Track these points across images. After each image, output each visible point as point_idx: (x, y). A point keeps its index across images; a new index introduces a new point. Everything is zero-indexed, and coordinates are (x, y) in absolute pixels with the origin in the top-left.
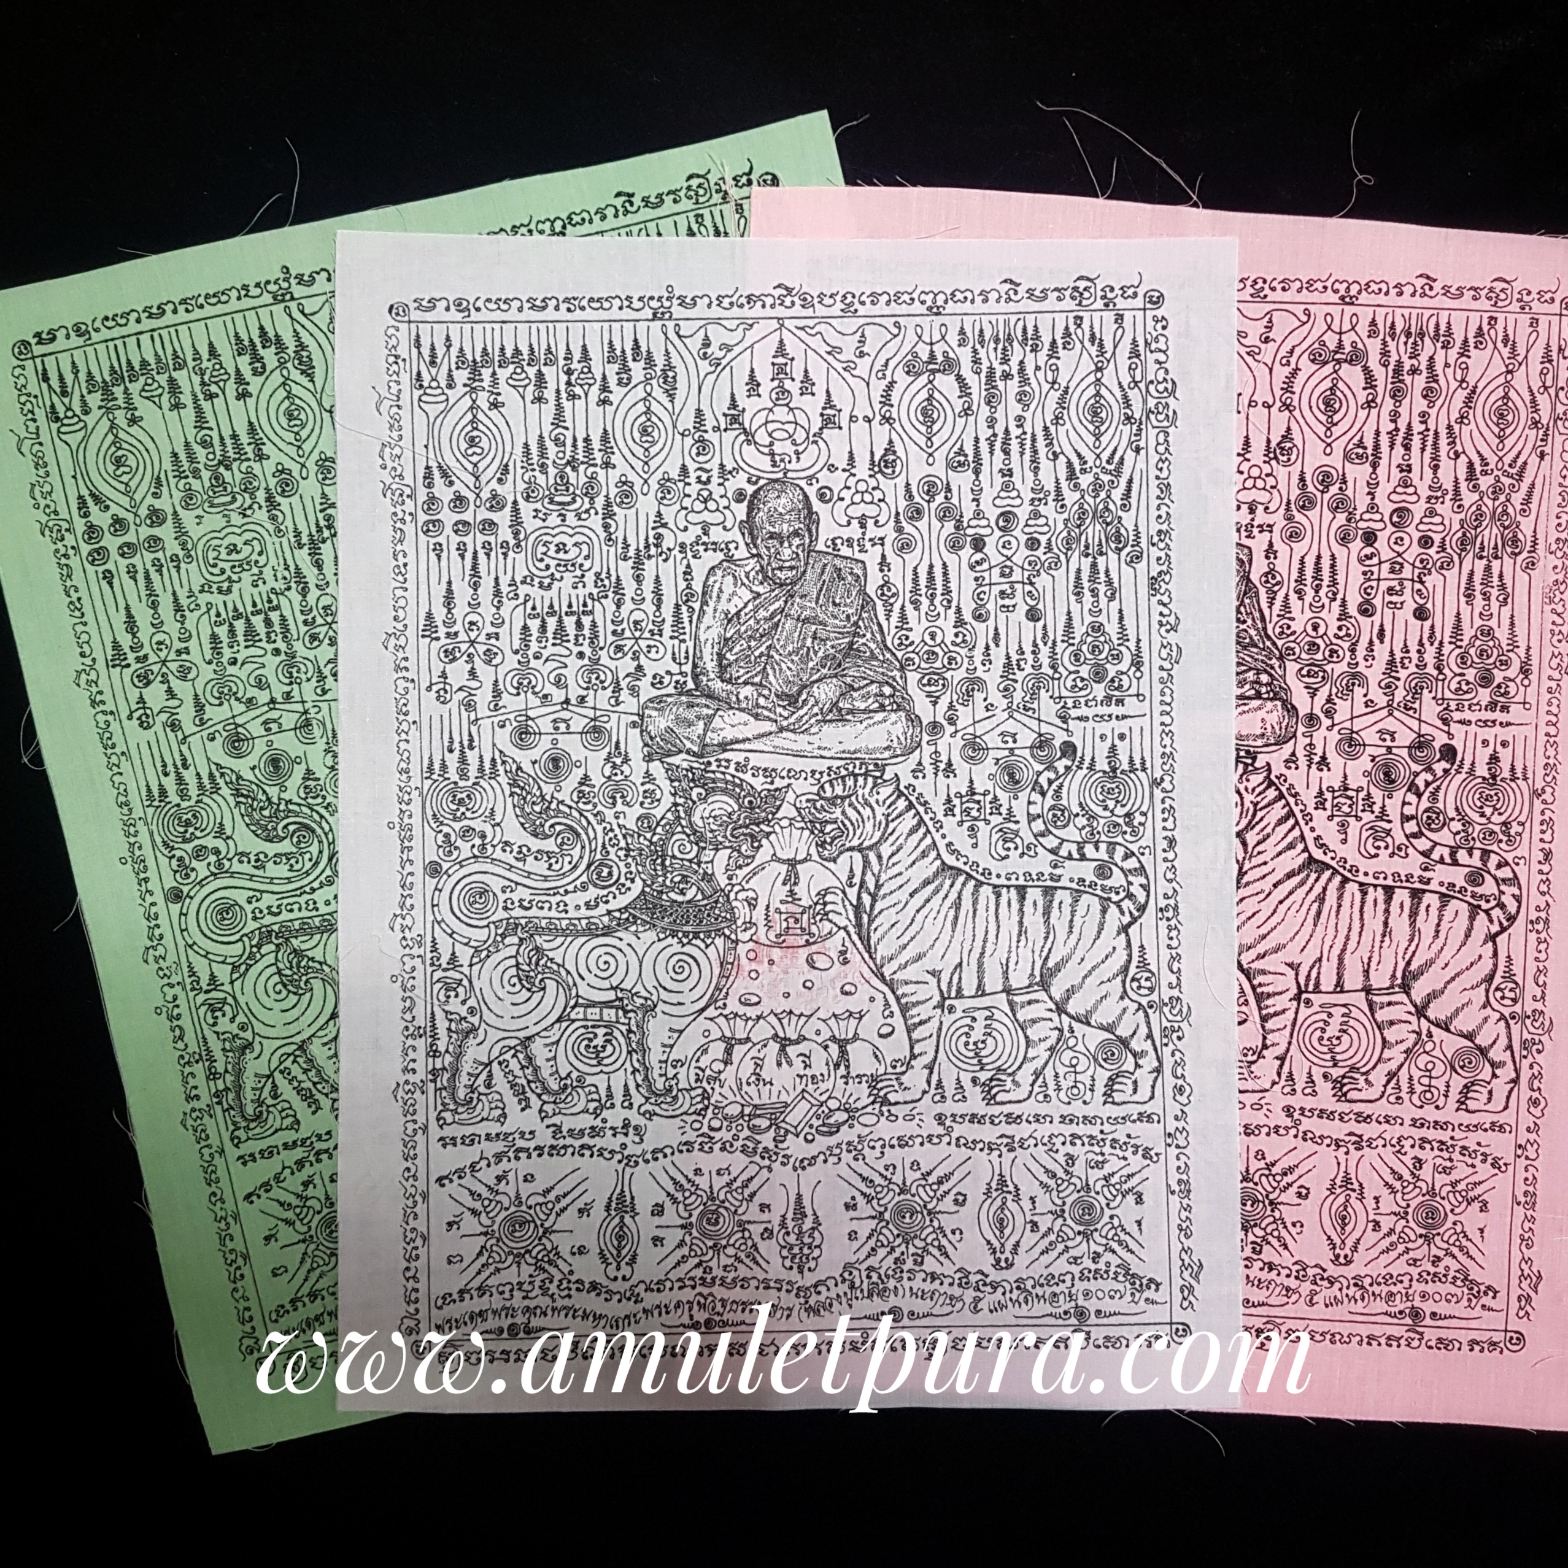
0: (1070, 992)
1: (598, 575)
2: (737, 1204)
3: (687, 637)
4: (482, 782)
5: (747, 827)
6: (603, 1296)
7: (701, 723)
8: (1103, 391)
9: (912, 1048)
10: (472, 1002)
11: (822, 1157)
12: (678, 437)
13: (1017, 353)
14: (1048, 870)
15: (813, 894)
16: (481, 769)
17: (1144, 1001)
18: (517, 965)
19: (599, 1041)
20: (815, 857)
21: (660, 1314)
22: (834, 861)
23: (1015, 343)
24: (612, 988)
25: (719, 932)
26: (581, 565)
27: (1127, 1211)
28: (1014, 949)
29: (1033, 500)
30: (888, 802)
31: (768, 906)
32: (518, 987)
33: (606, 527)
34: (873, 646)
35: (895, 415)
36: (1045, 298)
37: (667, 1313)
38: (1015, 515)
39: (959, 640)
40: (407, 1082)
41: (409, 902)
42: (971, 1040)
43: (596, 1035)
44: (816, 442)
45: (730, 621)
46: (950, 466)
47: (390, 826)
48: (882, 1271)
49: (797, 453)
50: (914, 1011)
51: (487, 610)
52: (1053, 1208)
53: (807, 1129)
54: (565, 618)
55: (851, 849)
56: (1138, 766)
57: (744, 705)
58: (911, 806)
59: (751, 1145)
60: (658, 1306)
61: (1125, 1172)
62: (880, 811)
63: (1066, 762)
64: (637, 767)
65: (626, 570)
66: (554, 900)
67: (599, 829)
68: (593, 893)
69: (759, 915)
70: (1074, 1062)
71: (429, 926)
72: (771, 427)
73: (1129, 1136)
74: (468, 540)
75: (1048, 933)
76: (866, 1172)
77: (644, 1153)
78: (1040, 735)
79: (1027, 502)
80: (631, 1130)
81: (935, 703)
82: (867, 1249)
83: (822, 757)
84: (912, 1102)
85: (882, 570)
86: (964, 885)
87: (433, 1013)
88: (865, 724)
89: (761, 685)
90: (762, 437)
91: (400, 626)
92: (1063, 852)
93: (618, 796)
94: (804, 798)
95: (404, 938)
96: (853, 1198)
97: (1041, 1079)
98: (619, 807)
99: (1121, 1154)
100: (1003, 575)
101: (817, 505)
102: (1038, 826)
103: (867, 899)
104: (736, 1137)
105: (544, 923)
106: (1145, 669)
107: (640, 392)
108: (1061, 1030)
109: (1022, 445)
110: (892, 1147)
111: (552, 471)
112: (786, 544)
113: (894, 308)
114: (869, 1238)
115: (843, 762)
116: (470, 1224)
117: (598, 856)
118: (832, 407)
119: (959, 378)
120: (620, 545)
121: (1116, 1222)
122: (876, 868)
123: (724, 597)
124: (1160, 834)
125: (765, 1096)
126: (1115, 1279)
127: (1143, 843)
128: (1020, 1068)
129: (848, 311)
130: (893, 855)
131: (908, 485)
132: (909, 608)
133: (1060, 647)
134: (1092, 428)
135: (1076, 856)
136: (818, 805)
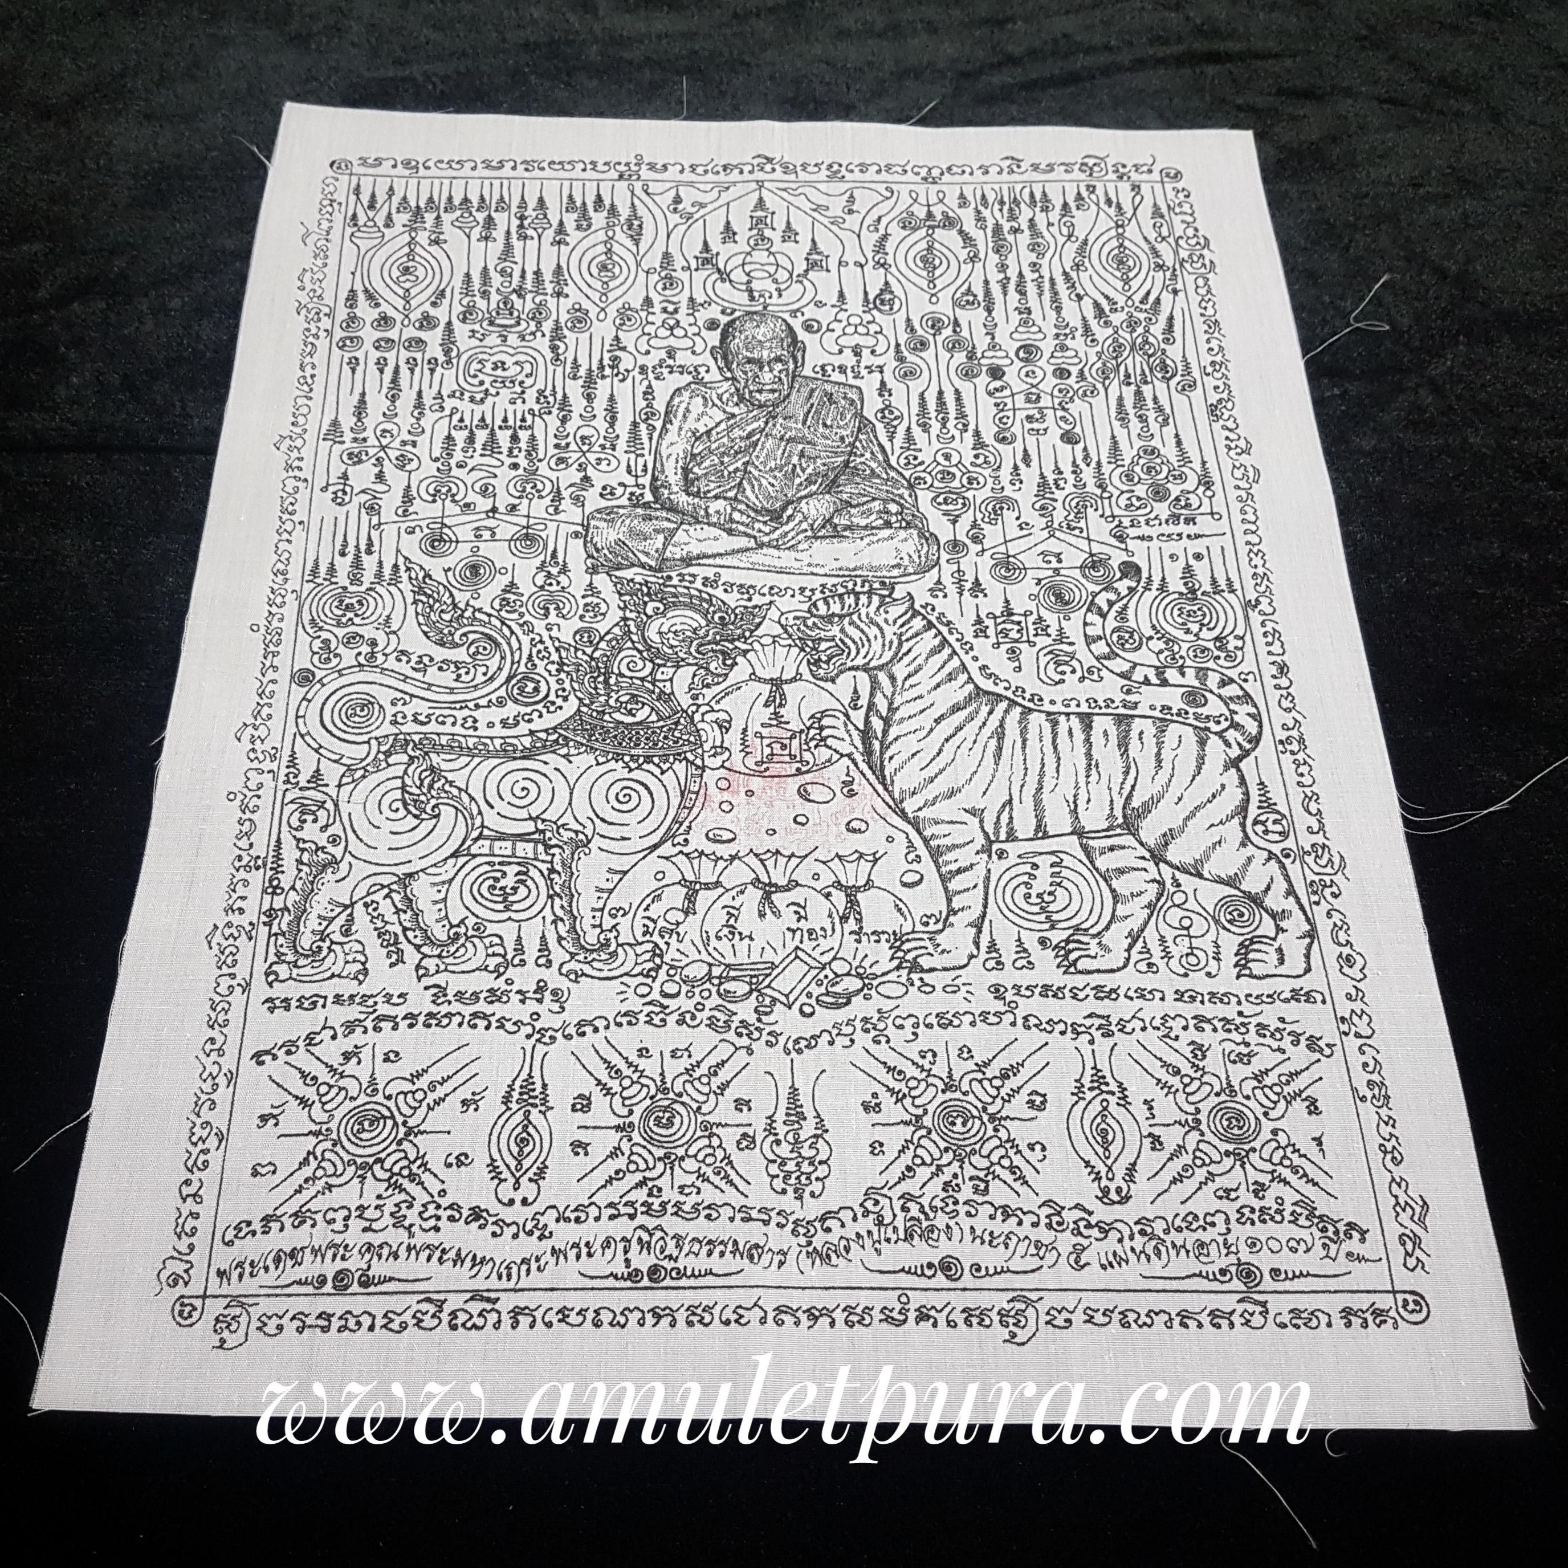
1: (541, 393)
2: (702, 1098)
3: (646, 452)
4: (378, 588)
5: (717, 643)
6: (491, 1228)
7: (661, 538)
8: (1127, 243)
10: (336, 829)
12: (642, 275)
16: (379, 575)
18: (403, 788)
19: (509, 882)
20: (807, 675)
21: (578, 1257)
22: (833, 681)
23: (1023, 205)
24: (531, 818)
25: (680, 757)
26: (521, 383)
31: (745, 730)
32: (402, 812)
33: (554, 348)
34: (874, 465)
37: (590, 1255)
38: (1038, 348)
40: (229, 925)
41: (265, 711)
43: (505, 873)
47: (254, 628)
50: (950, 856)
51: (405, 420)
54: (497, 431)
57: (714, 520)
58: (930, 625)
59: (723, 1017)
60: (575, 1245)
61: (1285, 1068)
62: (889, 631)
63: (1127, 582)
64: (578, 580)
65: (575, 390)
66: (460, 715)
67: (525, 640)
68: (511, 710)
69: (733, 739)
71: (288, 739)
72: (747, 268)
73: (1282, 1020)
74: (391, 356)
75: (1128, 768)
77: (565, 1025)
78: (1092, 555)
80: (547, 994)
81: (954, 522)
84: (954, 968)
85: (881, 395)
87: (279, 841)
88: (867, 540)
90: (738, 276)
91: (298, 430)
92: (1138, 675)
93: (552, 607)
94: (791, 616)
95: (253, 750)
98: (553, 618)
99: (1275, 1045)
104: (700, 1007)
105: (444, 740)
106: (1217, 487)
107: (601, 236)
111: (495, 298)
116: (295, 1118)
117: (522, 669)
119: (961, 232)
120: (569, 365)
122: (888, 690)
123: (692, 417)
124: (1265, 660)
125: (742, 954)
129: (835, 177)
130: (909, 676)
131: (908, 320)
132: (917, 431)
133: (1106, 469)
134: (1119, 274)
135: (1154, 680)
136: (810, 623)
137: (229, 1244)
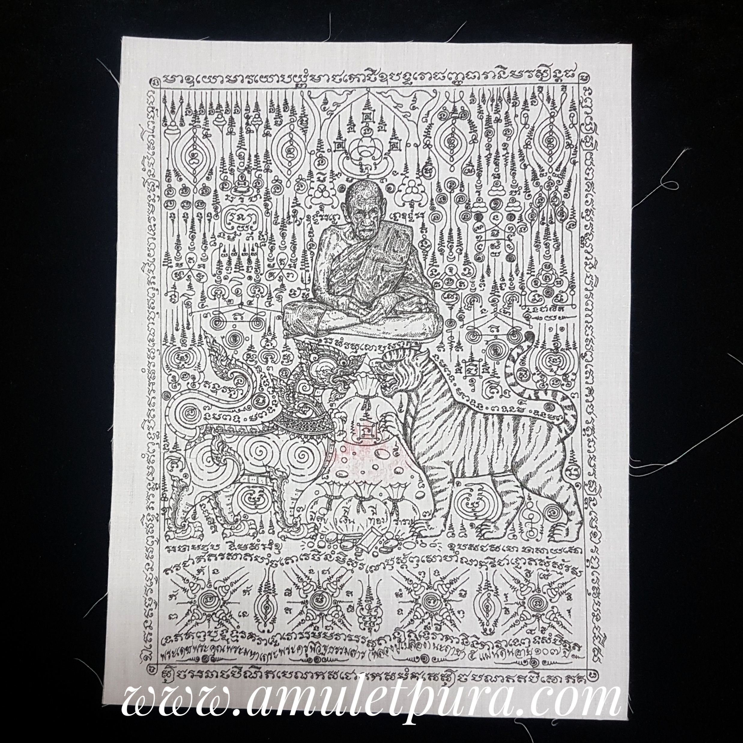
0: (530, 476)
1: (260, 233)
2: (334, 591)
4: (194, 348)
5: (341, 377)
6: (257, 641)
7: (317, 318)
8: (555, 129)
9: (435, 505)
10: (186, 471)
11: (382, 565)
12: (308, 155)
13: (504, 107)
14: (516, 406)
15: (379, 415)
16: (193, 341)
18: (211, 450)
19: (256, 495)
20: (380, 394)
21: (289, 653)
22: (392, 397)
23: (503, 102)
24: (264, 466)
25: (325, 436)
26: (251, 227)
27: (562, 604)
28: (495, 450)
29: (511, 191)
30: (423, 365)
31: (353, 422)
32: (212, 463)
33: (266, 205)
34: (416, 275)
35: (432, 143)
36: (521, 76)
37: (293, 652)
38: (501, 200)
39: (466, 272)
40: (149, 515)
41: (152, 413)
42: (470, 502)
43: (254, 492)
44: (386, 158)
45: (334, 260)
46: (464, 172)
47: (143, 371)
48: (417, 633)
49: (375, 164)
50: (436, 485)
51: (199, 252)
52: (518, 601)
53: (374, 549)
54: (241, 257)
55: (401, 391)
56: (571, 346)
57: (341, 308)
58: (436, 367)
59: (342, 557)
60: (288, 649)
61: (561, 581)
63: (528, 343)
64: (280, 342)
65: (276, 230)
66: (233, 415)
67: (258, 376)
68: (254, 411)
69: (347, 426)
70: (531, 516)
71: (163, 427)
72: (360, 149)
73: (563, 560)
74: (189, 212)
75: (516, 442)
76: (408, 575)
77: (281, 560)
78: (513, 328)
79: (508, 193)
80: (273, 546)
81: (451, 309)
82: (408, 620)
83: (385, 338)
85: (422, 232)
86: (466, 413)
87: (164, 476)
88: (410, 319)
89: (351, 296)
90: (355, 155)
91: (151, 259)
92: (526, 395)
93: (269, 357)
94: (374, 361)
95: (149, 433)
96: (400, 590)
98: (270, 364)
99: (559, 571)
100: (493, 235)
102: (511, 380)
103: (410, 420)
104: (333, 552)
105: (227, 427)
106: (577, 289)
107: (287, 129)
108: (523, 498)
109: (506, 160)
110: (423, 561)
111: (237, 173)
112: (367, 216)
113: (433, 82)
114: (409, 613)
115: (397, 341)
116: (182, 597)
117: (258, 391)
118: (396, 138)
119: (470, 121)
120: (273, 216)
121: (555, 610)
122: (415, 402)
123: (332, 246)
124: (584, 386)
125: (350, 529)
126: (554, 643)
127: (574, 391)
128: (498, 519)
129: (407, 83)
130: (425, 395)
131: (438, 183)
132: (437, 254)
133: (526, 277)
134: (547, 150)
135: (533, 397)
136: (382, 365)
137: (164, 645)
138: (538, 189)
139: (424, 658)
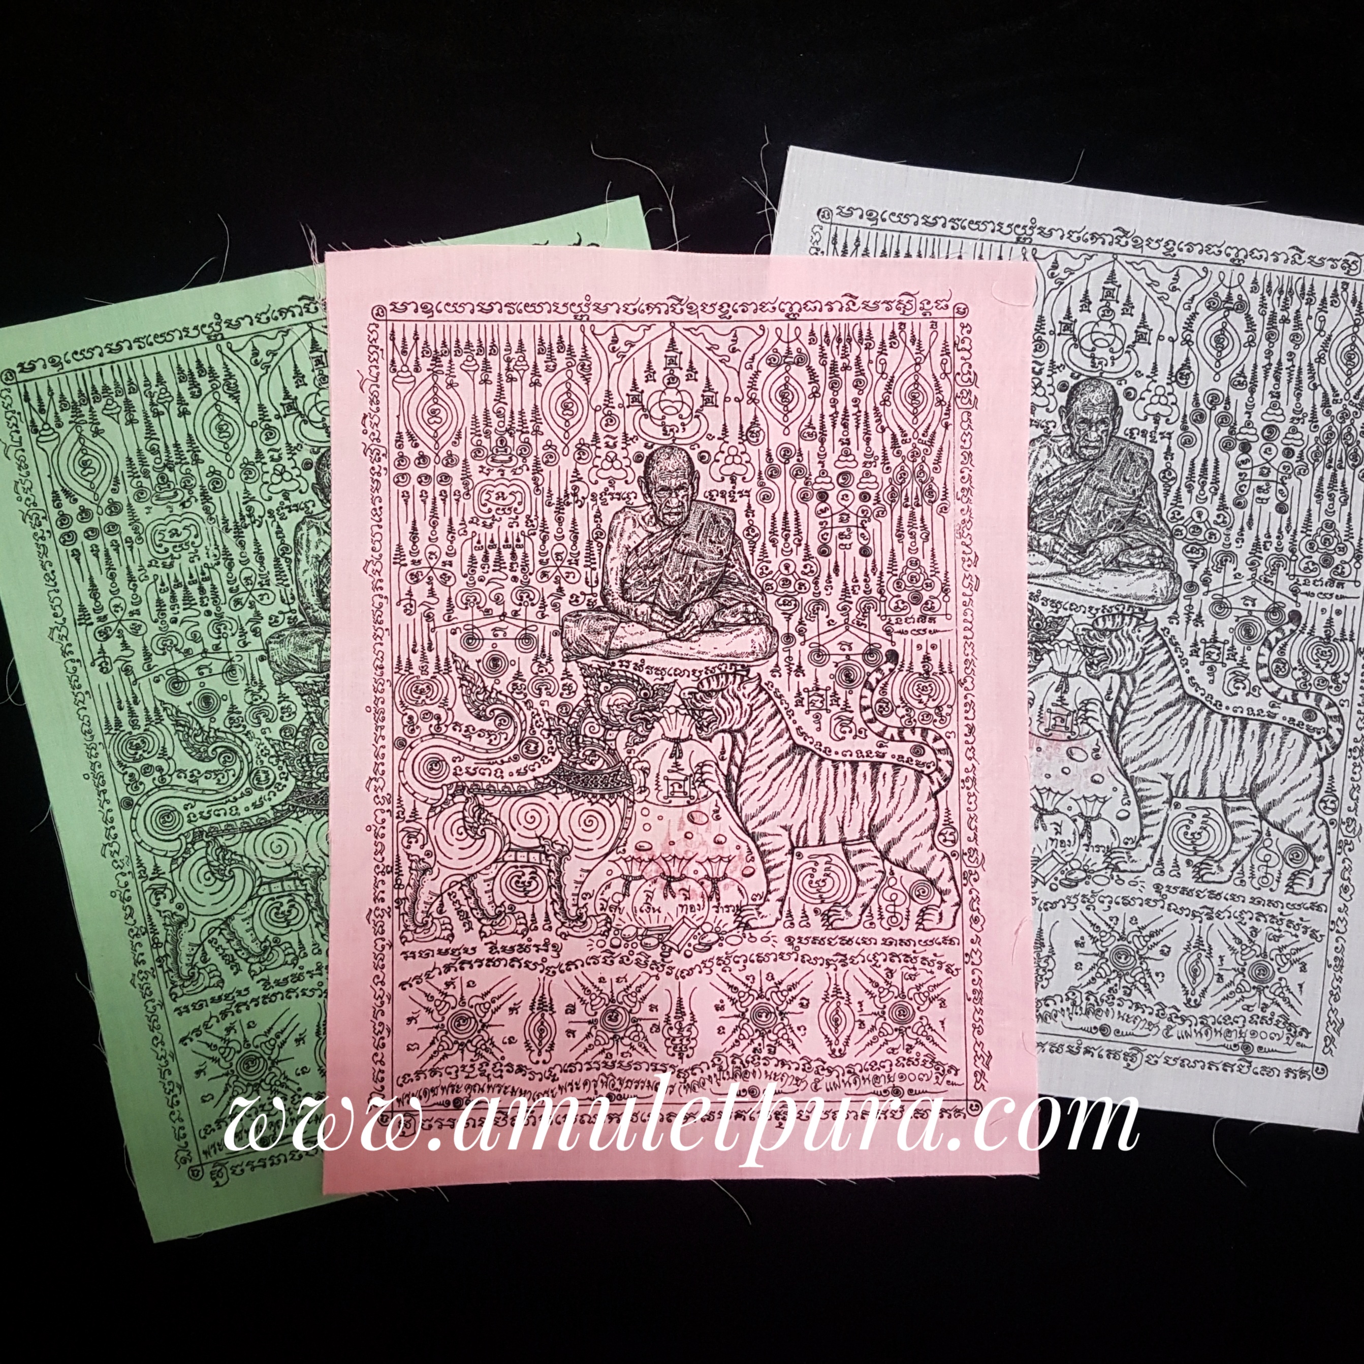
0: (1272, 804)
9: (1142, 830)
11: (1062, 903)
13: (1295, 304)
14: (1267, 708)
15: (1078, 701)
17: (1327, 818)
27: (1293, 976)
28: (1232, 766)
29: (1293, 418)
30: (1146, 639)
35: (1194, 339)
36: (1322, 264)
39: (1220, 520)
42: (1190, 832)
44: (1128, 352)
45: (1040, 483)
46: (1232, 384)
48: (1098, 996)
49: (1113, 359)
52: (1237, 966)
53: (1053, 881)
55: (1112, 671)
56: (1348, 637)
70: (1267, 858)
76: (1095, 920)
79: (1288, 419)
82: (1088, 978)
83: (1099, 597)
86: (1199, 711)
89: (1058, 535)
96: (1082, 938)
97: (1240, 868)
100: (1261, 474)
101: (1123, 401)
102: (1264, 673)
103: (1119, 712)
108: (1260, 833)
109: (1290, 375)
110: (1118, 903)
112: (1094, 429)
113: (1204, 257)
114: (1091, 969)
115: (1115, 603)
118: (1145, 327)
121: (1283, 983)
126: (1276, 1025)
127: (1344, 697)
128: (1225, 857)
138: (1328, 420)
139: (1104, 1029)
